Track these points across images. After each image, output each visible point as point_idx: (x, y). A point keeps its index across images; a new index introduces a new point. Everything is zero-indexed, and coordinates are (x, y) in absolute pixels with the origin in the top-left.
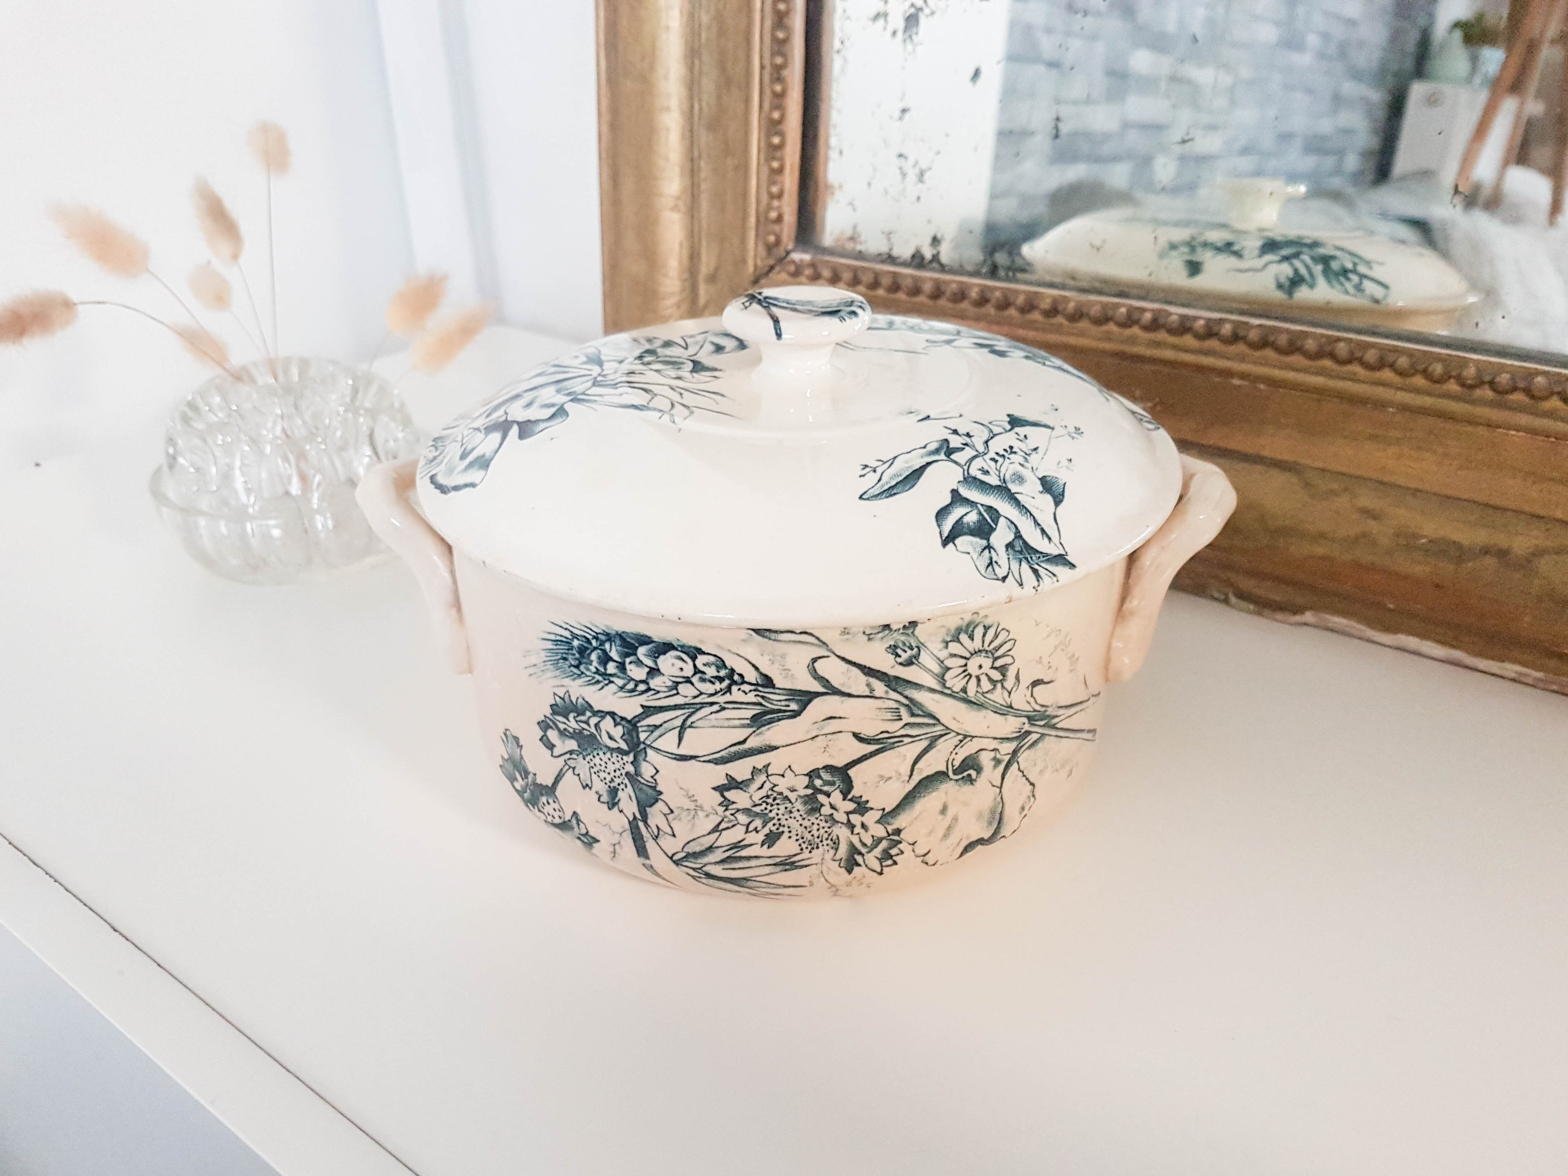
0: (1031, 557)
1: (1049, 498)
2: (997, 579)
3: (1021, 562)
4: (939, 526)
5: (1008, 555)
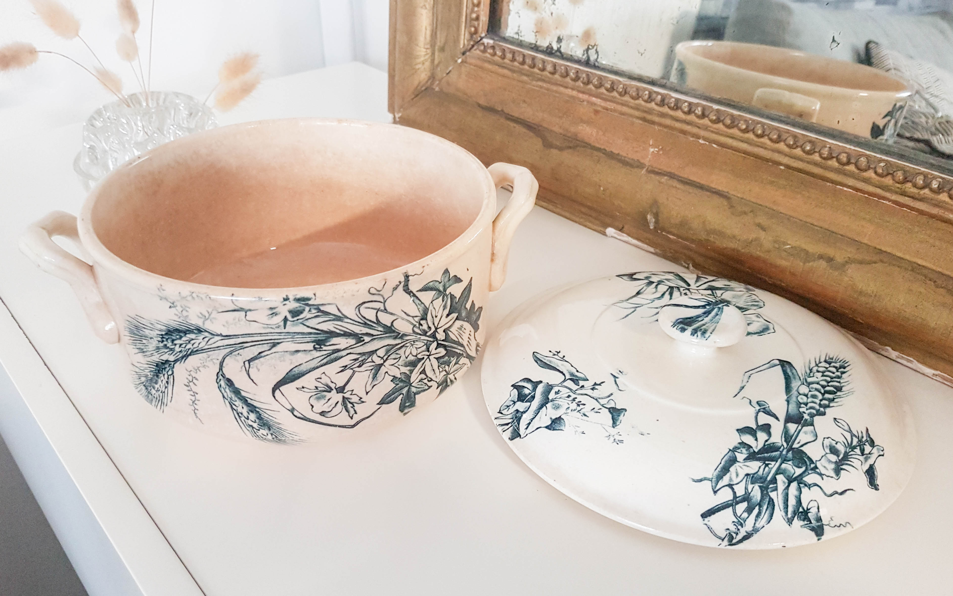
0: (515, 421)
1: (550, 422)
3: (512, 418)
4: (520, 380)
5: (513, 411)
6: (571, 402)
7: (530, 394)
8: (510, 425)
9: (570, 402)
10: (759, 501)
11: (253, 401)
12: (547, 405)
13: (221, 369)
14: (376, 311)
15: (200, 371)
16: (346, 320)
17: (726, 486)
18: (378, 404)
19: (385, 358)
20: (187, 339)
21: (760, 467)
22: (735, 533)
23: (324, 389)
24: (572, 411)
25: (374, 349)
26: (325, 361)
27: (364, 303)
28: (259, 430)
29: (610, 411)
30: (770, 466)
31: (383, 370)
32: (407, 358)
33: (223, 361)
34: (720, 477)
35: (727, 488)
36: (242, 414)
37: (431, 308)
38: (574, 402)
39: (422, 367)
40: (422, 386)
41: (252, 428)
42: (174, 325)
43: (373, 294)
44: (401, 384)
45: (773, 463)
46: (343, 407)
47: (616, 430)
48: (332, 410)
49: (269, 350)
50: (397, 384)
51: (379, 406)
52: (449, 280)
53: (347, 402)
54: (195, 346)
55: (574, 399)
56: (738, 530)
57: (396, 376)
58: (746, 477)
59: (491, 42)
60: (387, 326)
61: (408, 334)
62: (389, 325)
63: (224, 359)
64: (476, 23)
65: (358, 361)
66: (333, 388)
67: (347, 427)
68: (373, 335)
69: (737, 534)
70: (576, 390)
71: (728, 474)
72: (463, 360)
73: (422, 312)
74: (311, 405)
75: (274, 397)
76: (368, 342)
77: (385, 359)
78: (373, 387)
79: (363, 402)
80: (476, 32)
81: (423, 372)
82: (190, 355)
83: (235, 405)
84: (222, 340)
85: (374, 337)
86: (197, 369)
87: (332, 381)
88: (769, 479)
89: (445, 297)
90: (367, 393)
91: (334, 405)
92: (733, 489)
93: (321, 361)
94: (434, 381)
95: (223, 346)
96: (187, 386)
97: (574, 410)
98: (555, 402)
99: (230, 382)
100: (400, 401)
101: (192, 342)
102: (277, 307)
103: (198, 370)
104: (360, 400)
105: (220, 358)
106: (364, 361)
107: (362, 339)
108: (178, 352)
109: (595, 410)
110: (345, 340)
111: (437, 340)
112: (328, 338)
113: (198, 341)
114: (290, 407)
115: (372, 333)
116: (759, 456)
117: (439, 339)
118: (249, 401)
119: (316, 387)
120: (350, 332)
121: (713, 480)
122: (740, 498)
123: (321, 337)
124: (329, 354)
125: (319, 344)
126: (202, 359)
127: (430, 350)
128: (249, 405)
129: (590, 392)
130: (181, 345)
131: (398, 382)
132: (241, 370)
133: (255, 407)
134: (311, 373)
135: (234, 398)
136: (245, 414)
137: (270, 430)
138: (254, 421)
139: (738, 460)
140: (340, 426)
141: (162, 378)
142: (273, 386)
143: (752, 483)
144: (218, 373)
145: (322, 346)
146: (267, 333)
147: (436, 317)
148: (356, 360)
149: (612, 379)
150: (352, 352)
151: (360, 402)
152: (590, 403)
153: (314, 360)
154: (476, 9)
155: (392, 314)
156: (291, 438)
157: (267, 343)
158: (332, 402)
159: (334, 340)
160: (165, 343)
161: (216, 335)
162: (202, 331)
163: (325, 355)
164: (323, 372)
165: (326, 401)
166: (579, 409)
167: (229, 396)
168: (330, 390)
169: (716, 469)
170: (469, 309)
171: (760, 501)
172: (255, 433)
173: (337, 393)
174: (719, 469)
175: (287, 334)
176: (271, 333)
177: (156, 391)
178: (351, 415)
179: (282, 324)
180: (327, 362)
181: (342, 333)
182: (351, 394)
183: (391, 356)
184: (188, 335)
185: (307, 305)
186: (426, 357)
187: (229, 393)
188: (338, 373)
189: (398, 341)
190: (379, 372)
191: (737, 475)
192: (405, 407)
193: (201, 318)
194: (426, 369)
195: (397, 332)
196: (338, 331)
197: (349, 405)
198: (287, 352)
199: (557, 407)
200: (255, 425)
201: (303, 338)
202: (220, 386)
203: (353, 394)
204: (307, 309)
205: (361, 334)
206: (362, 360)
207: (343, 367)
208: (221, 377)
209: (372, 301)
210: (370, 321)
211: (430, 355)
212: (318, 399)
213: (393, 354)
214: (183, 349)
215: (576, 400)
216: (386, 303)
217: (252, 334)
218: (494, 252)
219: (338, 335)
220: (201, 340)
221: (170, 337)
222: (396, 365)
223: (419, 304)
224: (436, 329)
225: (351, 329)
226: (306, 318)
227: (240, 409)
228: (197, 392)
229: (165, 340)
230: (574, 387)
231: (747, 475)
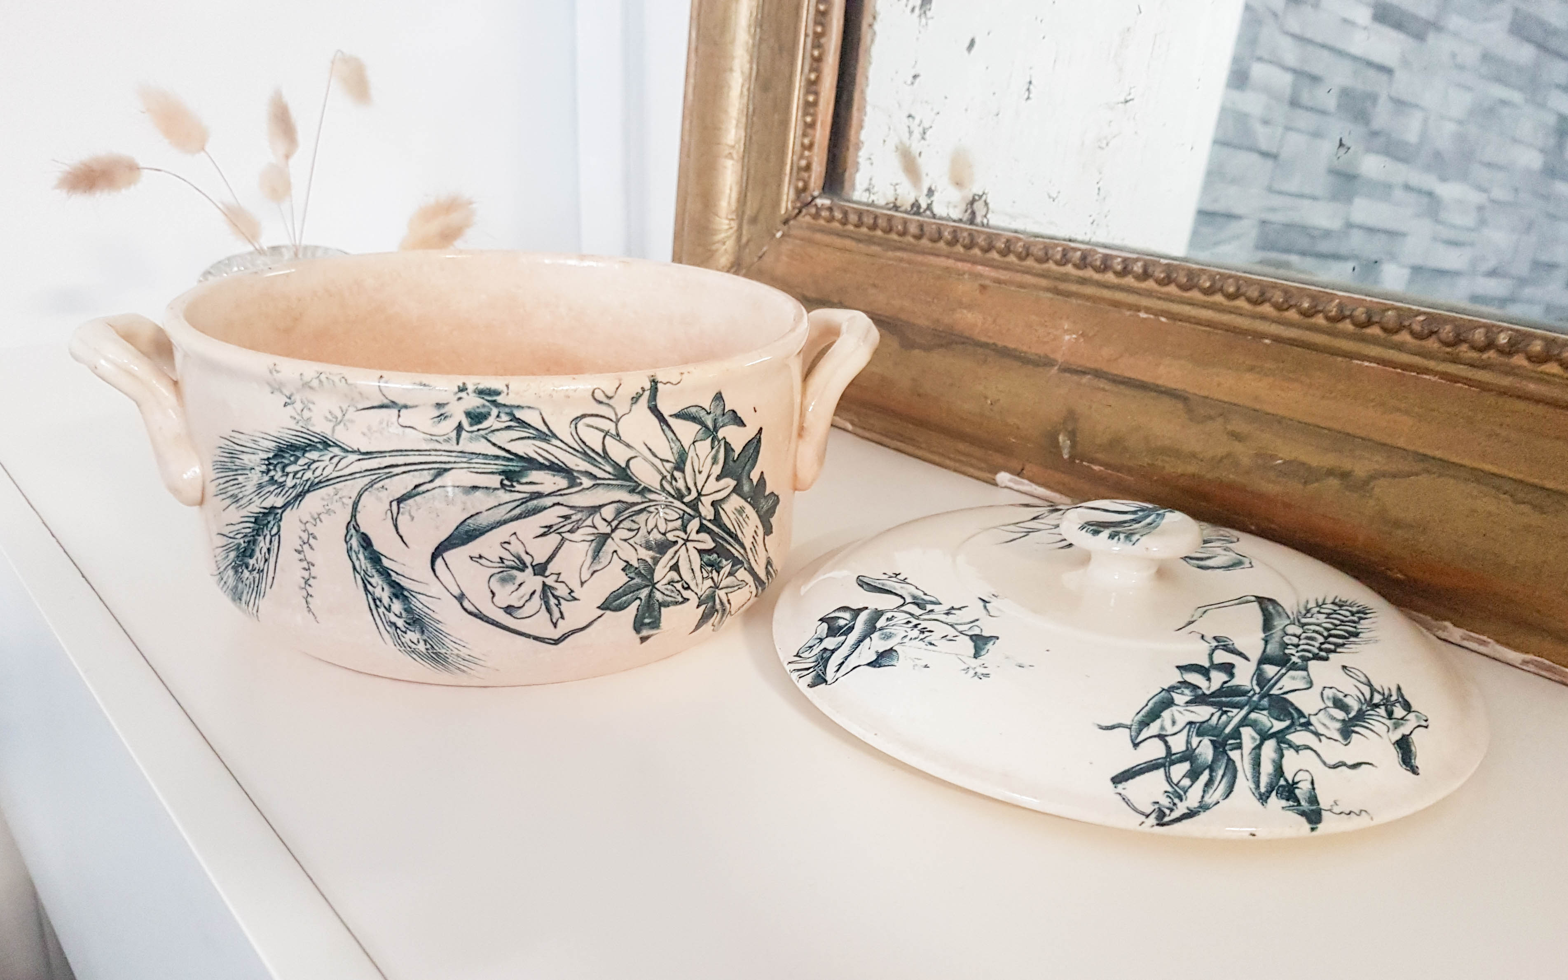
0: (820, 665)
1: (874, 657)
5: (819, 652)
6: (912, 629)
7: (847, 625)
8: (812, 670)
9: (909, 630)
10: (1210, 763)
11: (400, 577)
12: (872, 636)
13: (354, 516)
14: (602, 434)
15: (321, 521)
16: (554, 441)
17: (1155, 736)
18: (599, 607)
19: (614, 524)
20: (307, 461)
21: (1212, 715)
22: (1168, 808)
23: (513, 563)
24: (910, 639)
25: (597, 503)
26: (517, 511)
27: (584, 416)
28: (405, 633)
29: (971, 639)
30: (1229, 714)
31: (610, 546)
32: (649, 533)
33: (358, 501)
34: (1144, 723)
35: (1156, 740)
36: (381, 601)
37: (691, 454)
38: (916, 629)
39: (673, 557)
40: (673, 595)
41: (394, 628)
42: (288, 437)
43: (600, 402)
44: (637, 580)
45: (1235, 711)
46: (543, 602)
47: (979, 661)
48: (524, 605)
49: (431, 481)
50: (632, 579)
51: (600, 612)
52: (724, 415)
53: (550, 594)
54: (318, 473)
56: (1175, 804)
57: (631, 563)
58: (1188, 727)
59: (827, 202)
60: (620, 466)
61: (653, 489)
62: (623, 465)
63: (360, 496)
64: (805, 175)
65: (569, 521)
66: (528, 564)
67: (547, 641)
68: (595, 477)
69: (1172, 810)
70: (920, 615)
71: (1158, 722)
72: (742, 574)
73: (677, 456)
74: (492, 591)
75: (434, 570)
76: (588, 489)
77: (613, 528)
78: (592, 575)
79: (575, 599)
80: (805, 189)
81: (675, 568)
82: (308, 491)
83: (371, 585)
84: (359, 460)
85: (599, 482)
86: (317, 518)
87: (528, 551)
88: (1227, 730)
89: (716, 443)
90: (582, 583)
91: (527, 597)
92: (1166, 743)
93: (511, 510)
94: (693, 591)
95: (360, 472)
96: (299, 552)
97: (915, 639)
98: (885, 631)
99: (366, 542)
100: (635, 612)
101: (313, 466)
102: (447, 404)
103: (318, 520)
104: (570, 593)
105: (354, 495)
106: (580, 522)
107: (578, 481)
108: (290, 488)
109: (948, 638)
110: (552, 477)
111: (700, 516)
112: (526, 470)
113: (321, 465)
114: (457, 592)
115: (594, 473)
116: (1212, 699)
117: (703, 515)
118: (394, 576)
119: (501, 558)
120: (560, 464)
121: (1133, 727)
122: (1178, 755)
123: (515, 466)
124: (524, 500)
125: (510, 477)
126: (326, 497)
127: (688, 530)
128: (394, 584)
129: (943, 618)
130: (296, 473)
131: (632, 575)
132: (384, 517)
133: (402, 588)
134: (494, 531)
135: (371, 571)
136: (386, 601)
137: (423, 632)
138: (399, 615)
139: (1176, 702)
140: (536, 638)
141: (262, 544)
142: (433, 550)
143: (1198, 735)
144: (349, 523)
145: (515, 484)
146: (429, 451)
147: (700, 472)
148: (566, 517)
149: (981, 603)
150: (561, 503)
151: (570, 598)
152: (940, 630)
153: (501, 507)
154: (807, 153)
155: (628, 446)
156: (456, 652)
157: (429, 469)
158: (526, 590)
159: (535, 475)
160: (272, 473)
161: (351, 452)
162: (330, 446)
163: (519, 500)
164: (513, 532)
165: (516, 586)
166: (923, 637)
167: (364, 567)
168: (522, 567)
169: (1138, 713)
170: (755, 483)
171: (1213, 762)
172: (399, 638)
173: (535, 574)
174: (1143, 713)
175: (460, 454)
176: (436, 450)
177: (250, 572)
178: (554, 621)
179: (454, 435)
180: (521, 514)
181: (547, 463)
182: (557, 581)
183: (624, 523)
184: (307, 455)
185: (494, 402)
186: (681, 542)
187: (363, 562)
188: (537, 537)
189: (636, 498)
190: (604, 548)
191: (1174, 723)
192: (643, 624)
193: (330, 421)
194: (680, 564)
195: (636, 482)
196: (541, 460)
197: (553, 601)
198: (458, 487)
199: (888, 637)
200: (400, 623)
201: (485, 464)
202: (351, 548)
203: (559, 580)
204: (495, 411)
205: (578, 471)
206: (578, 521)
207: (546, 527)
208: (353, 531)
209: (597, 416)
210: (593, 451)
211: (687, 540)
212: (503, 581)
213: (627, 520)
214: (298, 481)
215: (918, 626)
216: (620, 424)
217: (406, 451)
218: (805, 425)
219: (541, 467)
220: (327, 463)
221: (280, 460)
222: (631, 541)
223: (672, 439)
224: (699, 494)
225: (562, 460)
226: (492, 429)
227: (378, 592)
228: (313, 562)
229: (271, 467)
230: (917, 612)
231: (1191, 723)
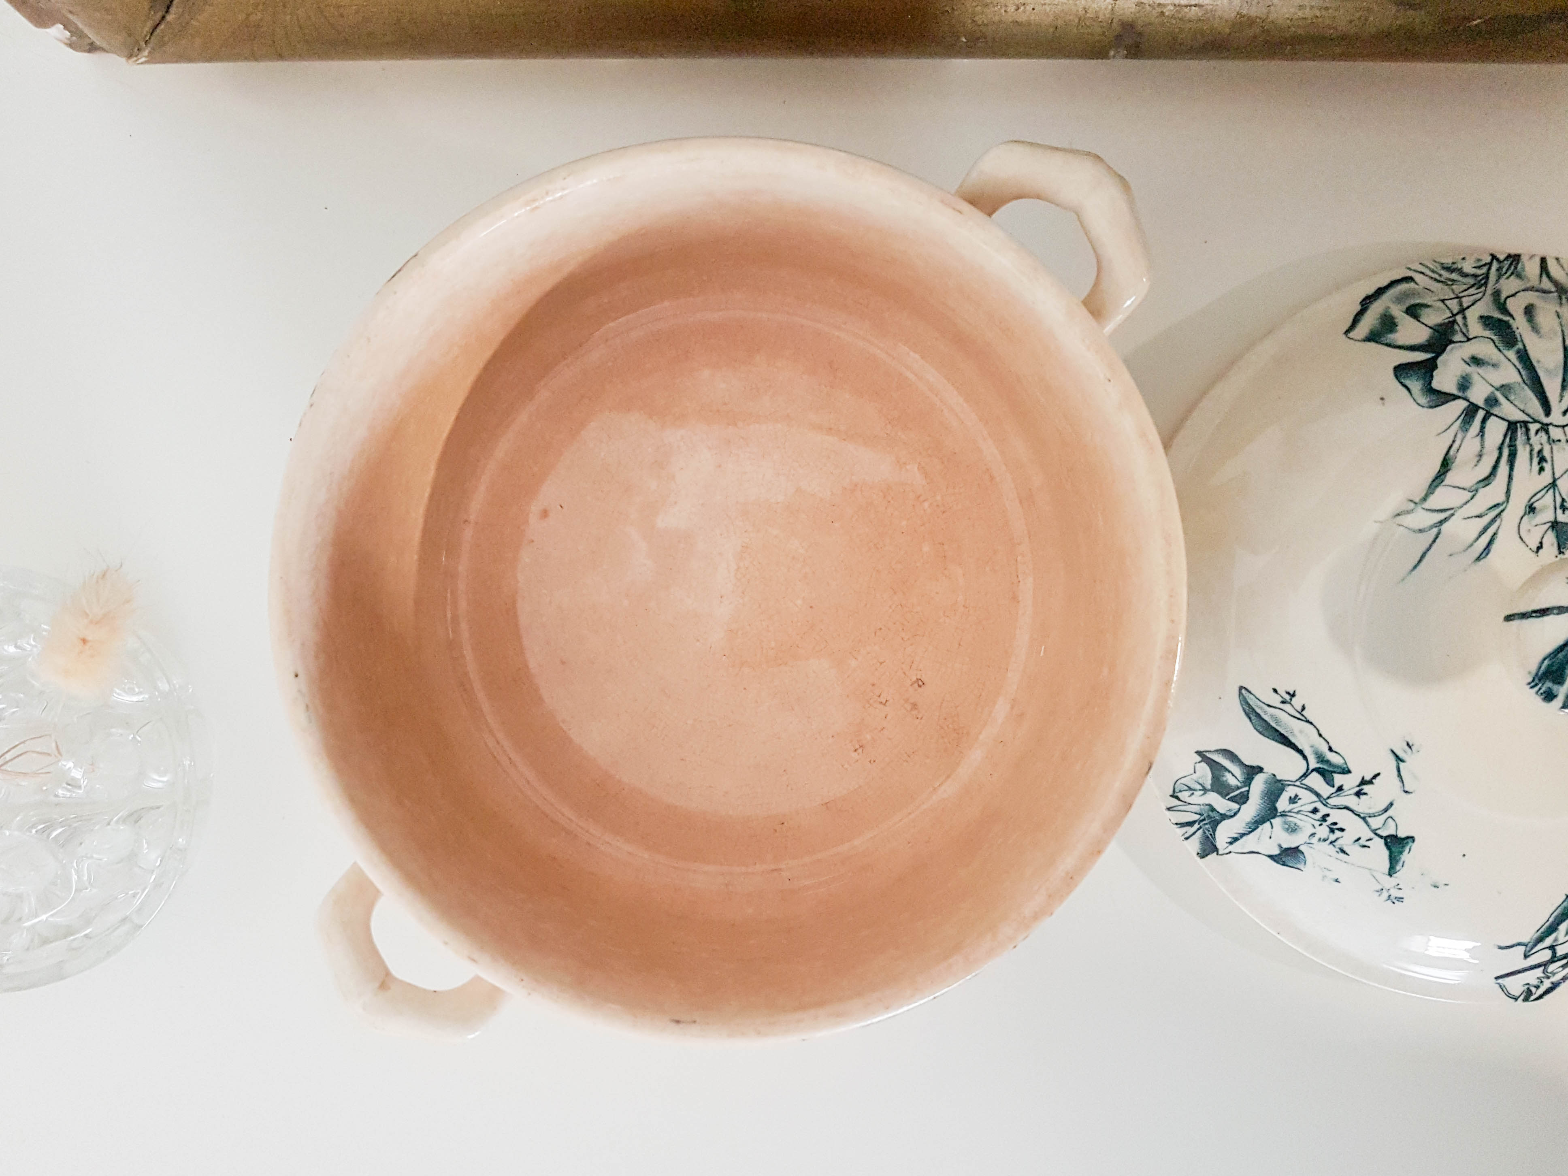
0: (1206, 824)
1: (1275, 851)
2: (1174, 791)
3: (1200, 814)
4: (1217, 751)
5: (1203, 805)
6: (1320, 823)
7: (1238, 788)
8: (1196, 826)
9: (1317, 823)
12: (1272, 820)
17: (1546, 948)
22: (1535, 987)
24: (1320, 839)
29: (1386, 844)
34: (1539, 939)
38: (1325, 824)
47: (1393, 881)
55: (1324, 818)
56: (1542, 982)
70: (1328, 798)
71: (1554, 934)
92: (1554, 950)
97: (1325, 840)
98: (1289, 818)
109: (1362, 842)
121: (1530, 944)
122: (1561, 957)
129: (1353, 801)
149: (1393, 762)
152: (1354, 827)
166: (1333, 840)
169: (1537, 930)
174: (1543, 928)
191: (1567, 934)
199: (1292, 829)
215: (1327, 818)
230: (1325, 790)
